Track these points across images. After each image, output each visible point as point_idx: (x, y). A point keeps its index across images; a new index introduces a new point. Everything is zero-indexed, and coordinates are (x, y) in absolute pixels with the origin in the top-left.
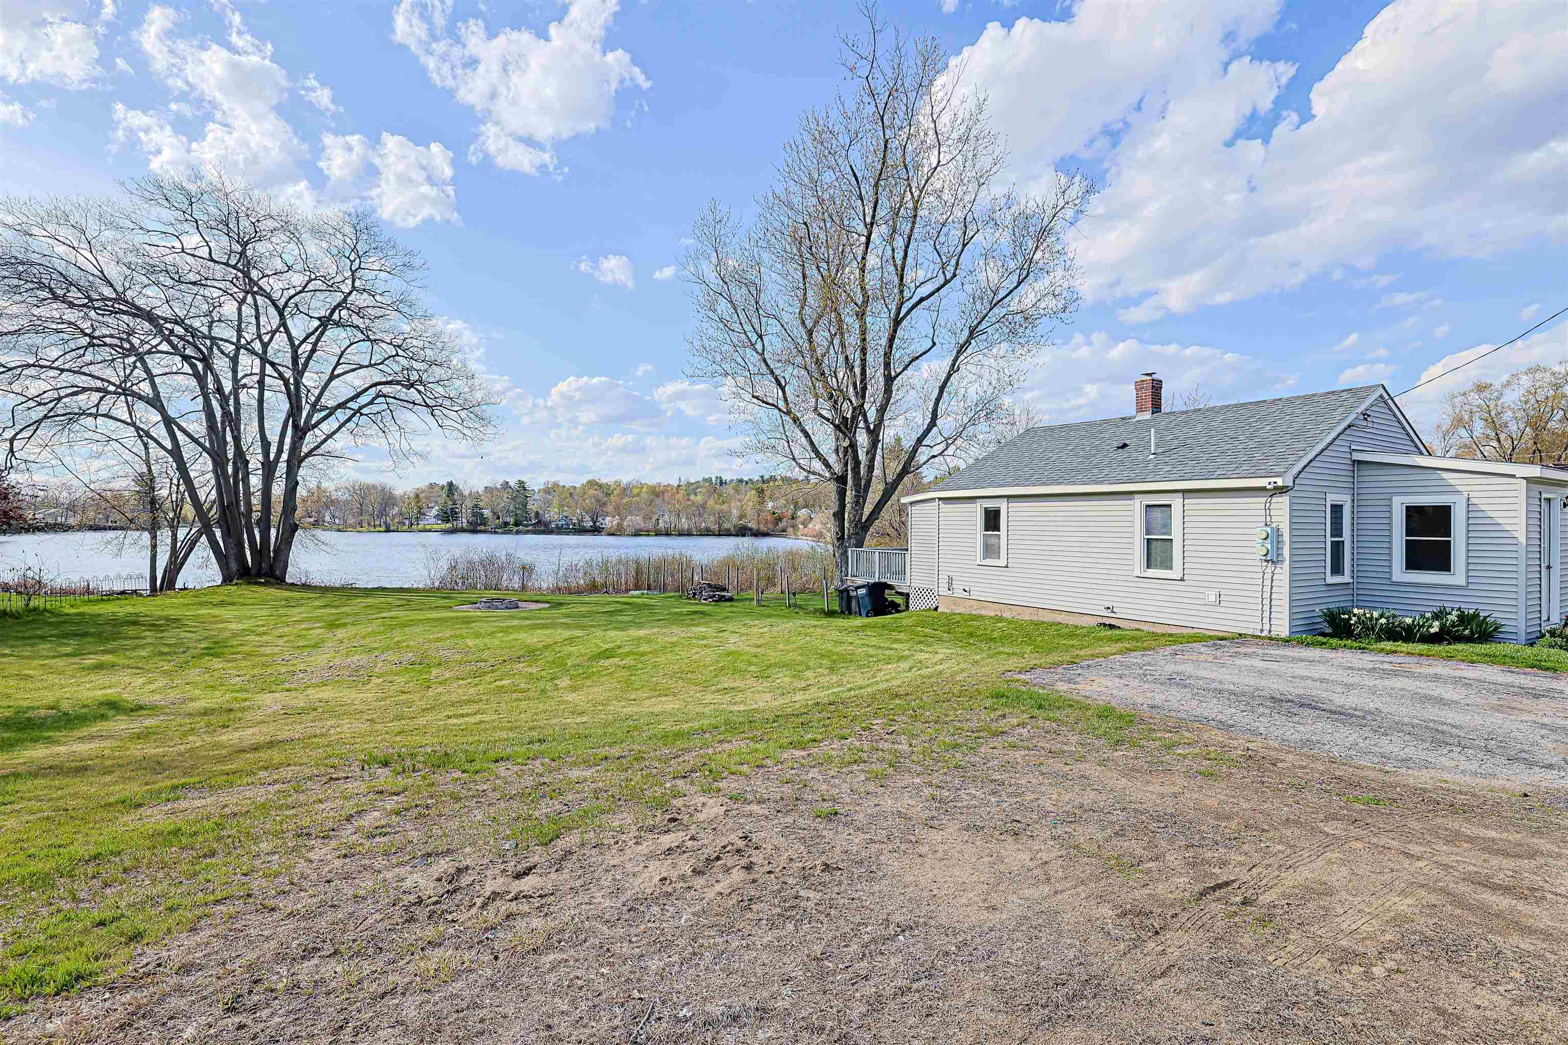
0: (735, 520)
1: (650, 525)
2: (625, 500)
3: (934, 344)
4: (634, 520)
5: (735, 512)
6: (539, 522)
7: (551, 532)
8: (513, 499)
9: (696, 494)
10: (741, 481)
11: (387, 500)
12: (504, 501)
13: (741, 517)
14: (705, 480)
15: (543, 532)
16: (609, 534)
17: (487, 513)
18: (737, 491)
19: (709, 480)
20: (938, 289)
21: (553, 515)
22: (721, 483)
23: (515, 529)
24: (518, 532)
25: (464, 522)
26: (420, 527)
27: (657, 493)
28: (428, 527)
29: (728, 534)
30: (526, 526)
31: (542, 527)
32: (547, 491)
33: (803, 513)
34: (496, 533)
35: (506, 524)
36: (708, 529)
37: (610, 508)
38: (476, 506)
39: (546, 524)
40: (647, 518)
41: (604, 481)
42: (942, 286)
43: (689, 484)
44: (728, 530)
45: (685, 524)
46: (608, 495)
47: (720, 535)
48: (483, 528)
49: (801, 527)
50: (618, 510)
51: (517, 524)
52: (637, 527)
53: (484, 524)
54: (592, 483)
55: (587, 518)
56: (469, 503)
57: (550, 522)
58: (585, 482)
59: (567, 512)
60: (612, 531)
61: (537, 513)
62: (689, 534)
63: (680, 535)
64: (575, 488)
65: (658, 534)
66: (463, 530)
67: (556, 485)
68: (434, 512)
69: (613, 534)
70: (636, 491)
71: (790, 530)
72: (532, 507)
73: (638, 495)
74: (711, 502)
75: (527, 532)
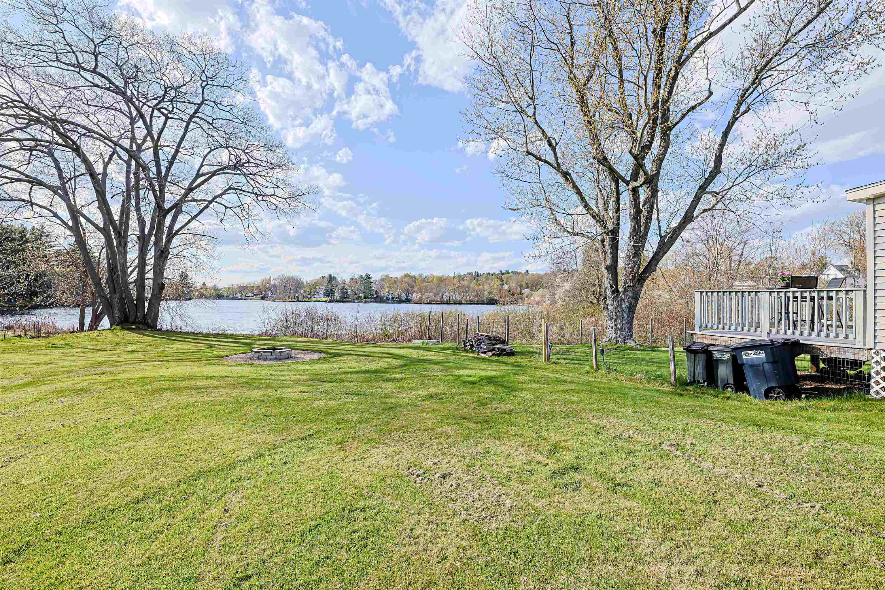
0: (487, 296)
1: (438, 298)
2: (424, 284)
3: (711, 93)
4: (429, 295)
5: (487, 291)
6: (377, 296)
7: (384, 302)
8: (364, 284)
9: (464, 281)
10: (489, 274)
11: (298, 285)
12: (359, 285)
13: (490, 293)
14: (469, 274)
15: (380, 302)
16: (415, 303)
17: (350, 291)
18: (487, 279)
19: (472, 274)
20: (731, 20)
21: (385, 293)
22: (478, 275)
23: (364, 300)
24: (366, 302)
25: (337, 296)
26: (315, 299)
27: (442, 280)
28: (319, 299)
29: (483, 303)
30: (371, 298)
31: (379, 299)
32: (383, 280)
33: (526, 291)
34: (354, 302)
35: (360, 297)
36: (471, 300)
37: (416, 288)
38: (344, 288)
39: (381, 298)
40: (436, 294)
41: (413, 274)
42: (736, 16)
43: (460, 276)
44: (483, 301)
45: (457, 297)
46: (415, 281)
47: (478, 304)
48: (347, 300)
49: (526, 299)
50: (420, 290)
51: (365, 298)
52: (431, 299)
53: (348, 298)
54: (407, 275)
55: (404, 294)
56: (340, 287)
57: (383, 296)
58: (403, 275)
59: (393, 291)
60: (416, 301)
61: (376, 292)
62: (460, 303)
63: (455, 304)
64: (397, 278)
65: (442, 303)
66: (337, 301)
67: (387, 277)
68: (323, 291)
69: (417, 303)
70: (430, 280)
71: (520, 301)
72: (374, 288)
73: (432, 281)
74: (472, 285)
75: (371, 302)
